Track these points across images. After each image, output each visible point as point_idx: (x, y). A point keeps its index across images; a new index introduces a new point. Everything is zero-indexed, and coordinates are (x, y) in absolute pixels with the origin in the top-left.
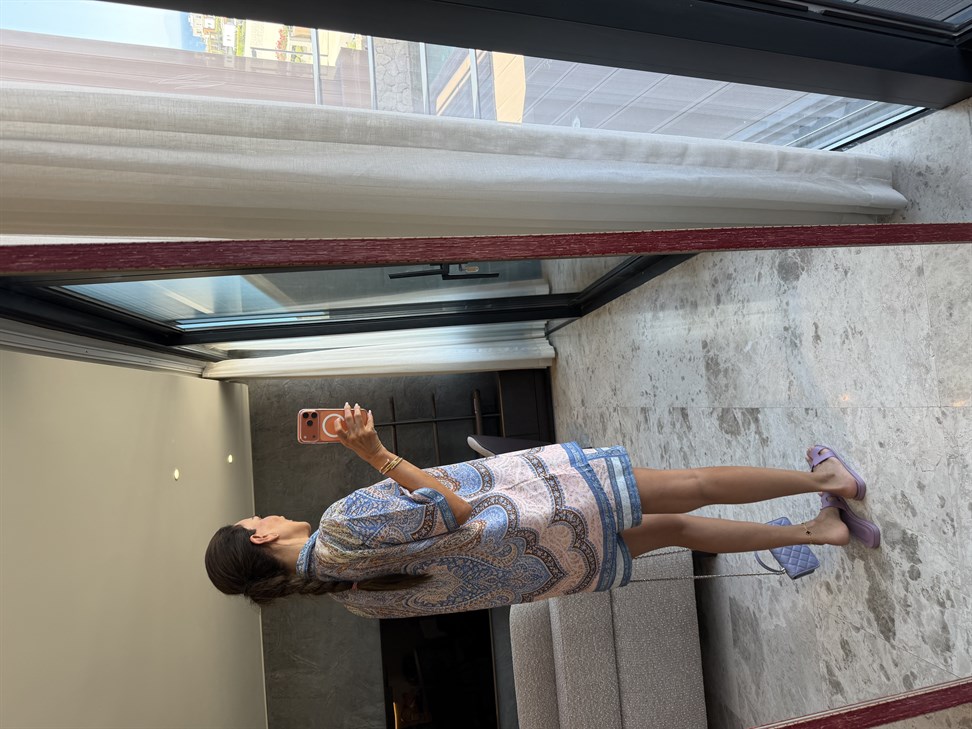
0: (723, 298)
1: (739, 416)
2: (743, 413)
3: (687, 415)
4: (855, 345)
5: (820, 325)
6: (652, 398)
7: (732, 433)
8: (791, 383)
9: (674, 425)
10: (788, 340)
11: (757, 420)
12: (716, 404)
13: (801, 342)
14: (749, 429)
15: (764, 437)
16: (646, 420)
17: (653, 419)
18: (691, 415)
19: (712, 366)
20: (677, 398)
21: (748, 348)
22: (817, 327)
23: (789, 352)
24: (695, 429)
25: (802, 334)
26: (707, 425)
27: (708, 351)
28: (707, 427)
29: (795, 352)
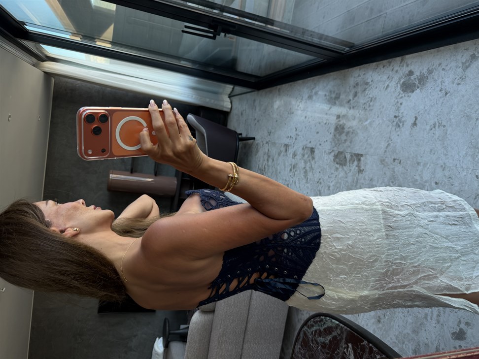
0: (359, 94)
1: (348, 156)
2: (351, 156)
3: (314, 152)
4: (438, 132)
5: (419, 118)
6: (294, 140)
7: (341, 164)
8: (389, 145)
9: (303, 155)
10: (395, 123)
11: (359, 160)
12: (335, 149)
13: (403, 125)
14: (352, 164)
15: (362, 169)
16: (286, 150)
17: (291, 151)
18: (316, 151)
19: (339, 129)
20: (310, 142)
21: (366, 123)
22: (416, 118)
23: (394, 128)
24: (316, 159)
25: (405, 121)
26: (326, 158)
27: (340, 121)
28: (325, 158)
29: (397, 130)
